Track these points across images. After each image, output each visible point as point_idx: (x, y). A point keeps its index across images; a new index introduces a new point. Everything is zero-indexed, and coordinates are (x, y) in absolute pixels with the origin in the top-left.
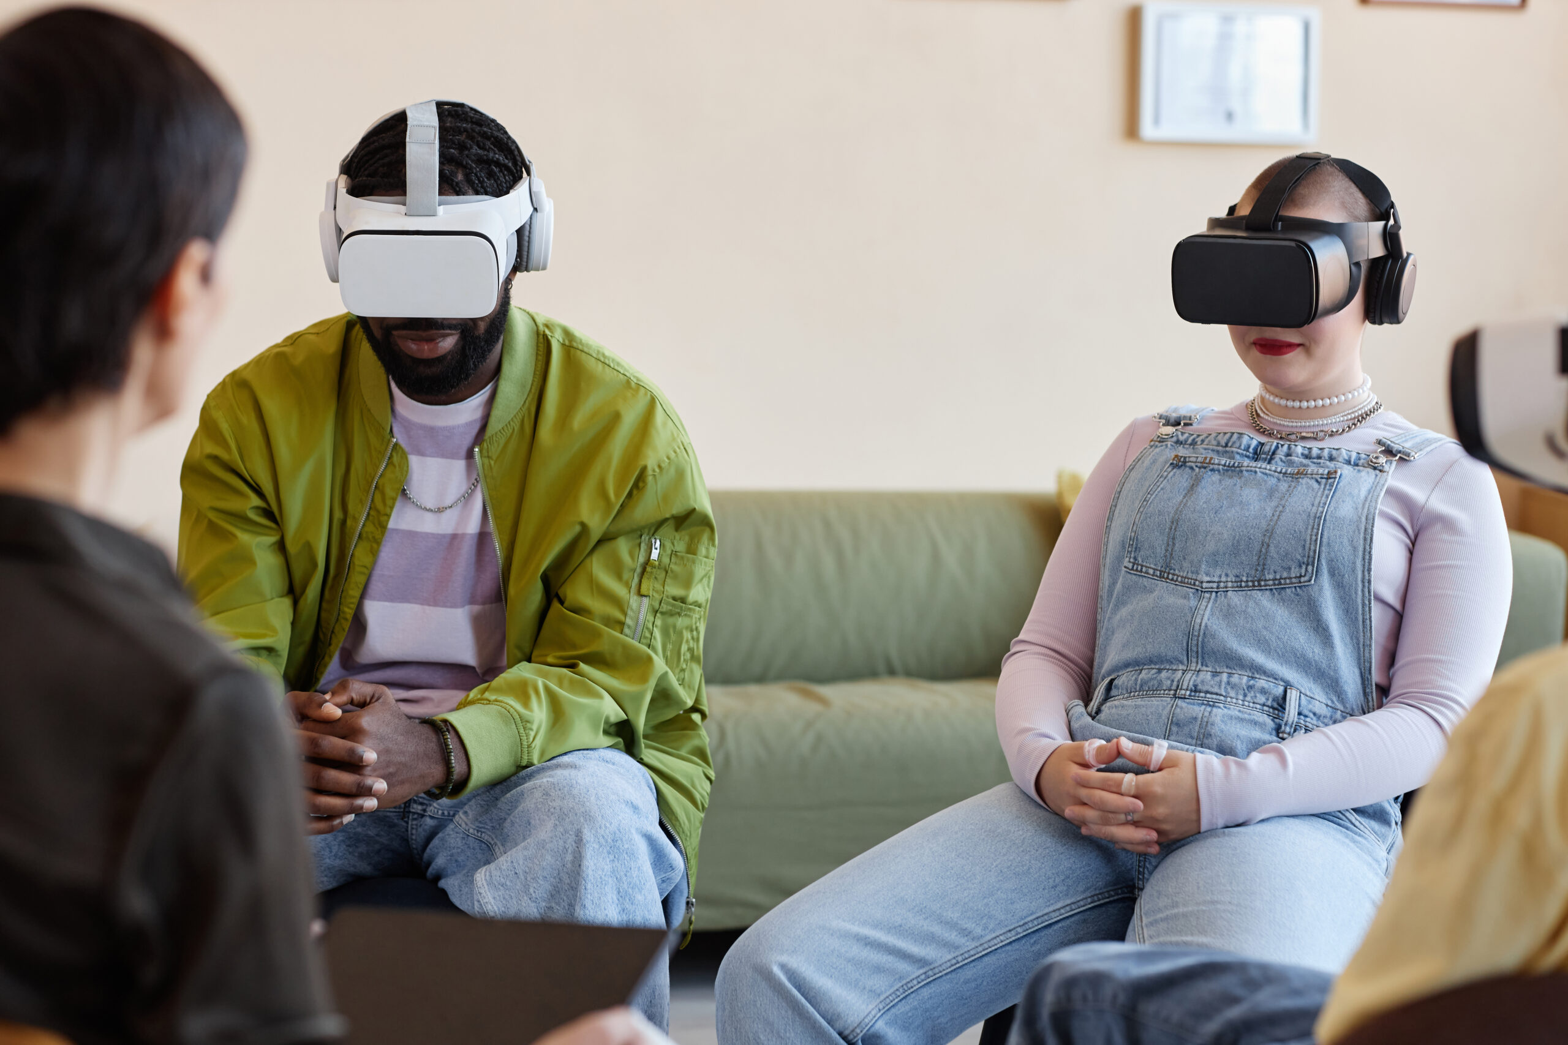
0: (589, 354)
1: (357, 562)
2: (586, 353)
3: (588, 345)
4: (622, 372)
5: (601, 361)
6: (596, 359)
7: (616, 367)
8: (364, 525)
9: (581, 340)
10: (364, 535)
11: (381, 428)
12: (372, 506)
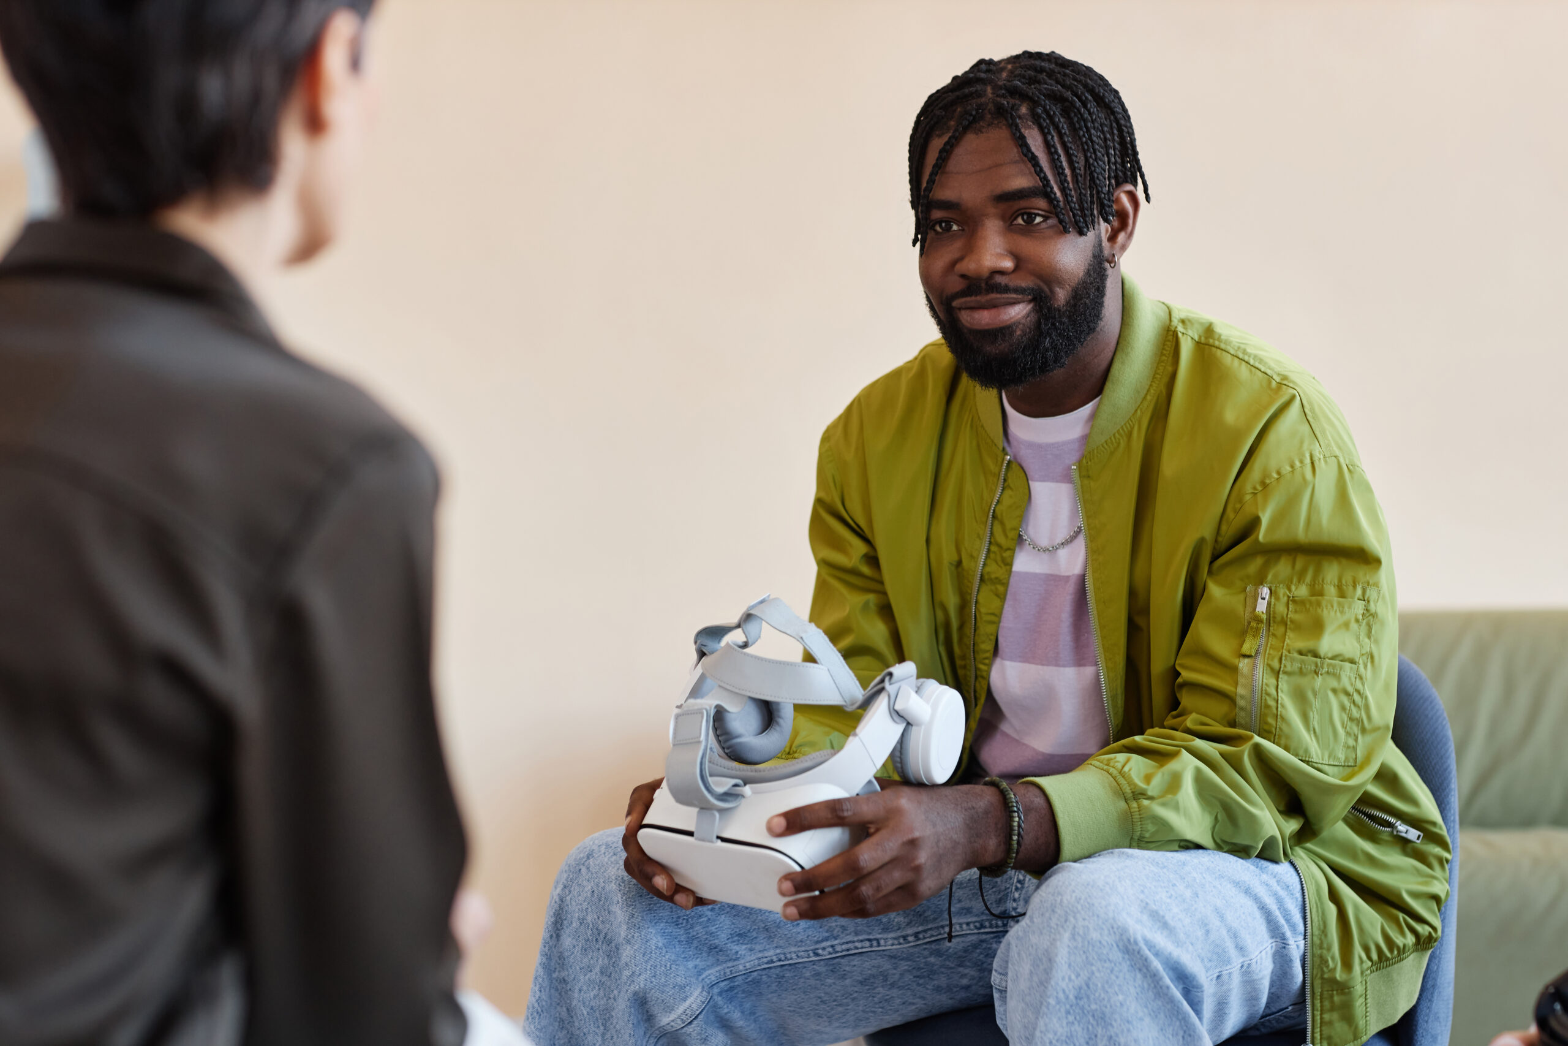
0: (1225, 351)
1: (983, 610)
2: (1222, 350)
3: (1227, 342)
4: (1262, 370)
5: (1239, 358)
6: (1233, 355)
7: (1257, 365)
8: (985, 565)
9: (1220, 336)
10: (986, 577)
11: (994, 446)
12: (992, 540)
